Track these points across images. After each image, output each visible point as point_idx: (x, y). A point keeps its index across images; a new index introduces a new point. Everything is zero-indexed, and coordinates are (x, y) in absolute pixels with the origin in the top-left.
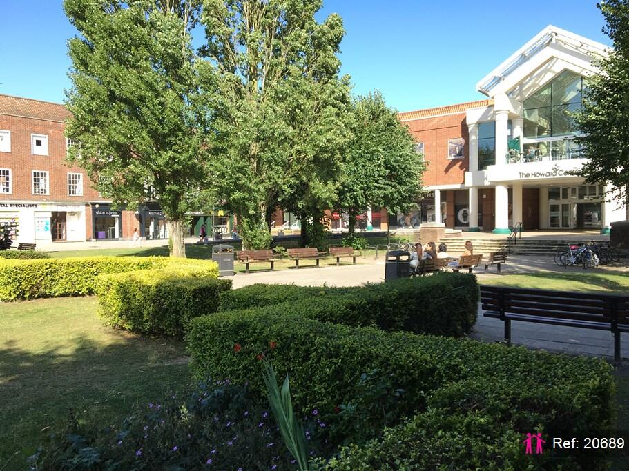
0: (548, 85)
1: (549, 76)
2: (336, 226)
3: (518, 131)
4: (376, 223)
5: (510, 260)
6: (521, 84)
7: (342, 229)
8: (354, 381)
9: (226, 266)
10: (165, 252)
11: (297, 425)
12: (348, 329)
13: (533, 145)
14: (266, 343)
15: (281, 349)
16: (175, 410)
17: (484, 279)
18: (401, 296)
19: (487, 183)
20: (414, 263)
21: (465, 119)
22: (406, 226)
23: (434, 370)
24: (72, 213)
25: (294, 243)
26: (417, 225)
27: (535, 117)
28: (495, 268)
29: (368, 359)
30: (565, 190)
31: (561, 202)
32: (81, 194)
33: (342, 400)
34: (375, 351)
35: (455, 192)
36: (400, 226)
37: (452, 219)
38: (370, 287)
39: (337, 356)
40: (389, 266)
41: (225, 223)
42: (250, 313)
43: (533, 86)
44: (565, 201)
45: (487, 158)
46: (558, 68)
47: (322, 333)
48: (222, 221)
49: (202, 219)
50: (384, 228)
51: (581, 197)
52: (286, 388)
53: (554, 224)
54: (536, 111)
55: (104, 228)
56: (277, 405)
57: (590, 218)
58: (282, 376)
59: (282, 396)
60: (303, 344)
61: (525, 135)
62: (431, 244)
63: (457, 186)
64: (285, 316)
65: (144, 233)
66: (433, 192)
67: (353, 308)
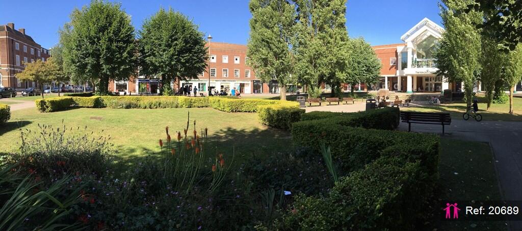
0: (425, 40)
1: (425, 37)
2: (346, 90)
3: (415, 56)
4: (362, 89)
5: (412, 103)
6: (416, 38)
7: (348, 91)
8: (354, 147)
9: (302, 104)
10: (279, 98)
11: (334, 164)
12: (352, 128)
13: (420, 62)
14: (321, 133)
15: (326, 136)
16: (287, 155)
17: (402, 109)
18: (372, 116)
19: (404, 75)
20: (377, 104)
21: (396, 51)
22: (375, 90)
23: (383, 142)
24: (247, 84)
25: (329, 96)
26: (378, 89)
27: (421, 51)
28: (407, 105)
29: (359, 139)
30: (431, 78)
31: (429, 82)
32: (250, 77)
33: (349, 154)
34: (362, 136)
35: (393, 78)
36: (372, 90)
37: (391, 88)
38: (360, 113)
39: (348, 138)
40: (367, 104)
41: (301, 88)
42: (314, 122)
43: (420, 40)
44: (431, 82)
45: (404, 66)
46: (429, 34)
47: (342, 130)
48: (300, 87)
49: (292, 87)
50: (365, 90)
51: (436, 81)
52: (329, 150)
53: (427, 90)
54: (421, 49)
55: (257, 89)
56: (325, 156)
57: (438, 88)
58: (327, 145)
59: (328, 153)
60: (335, 134)
61: (418, 58)
62: (384, 97)
63: (394, 76)
64: (328, 123)
65: (271, 91)
66: (385, 77)
67: (353, 120)
